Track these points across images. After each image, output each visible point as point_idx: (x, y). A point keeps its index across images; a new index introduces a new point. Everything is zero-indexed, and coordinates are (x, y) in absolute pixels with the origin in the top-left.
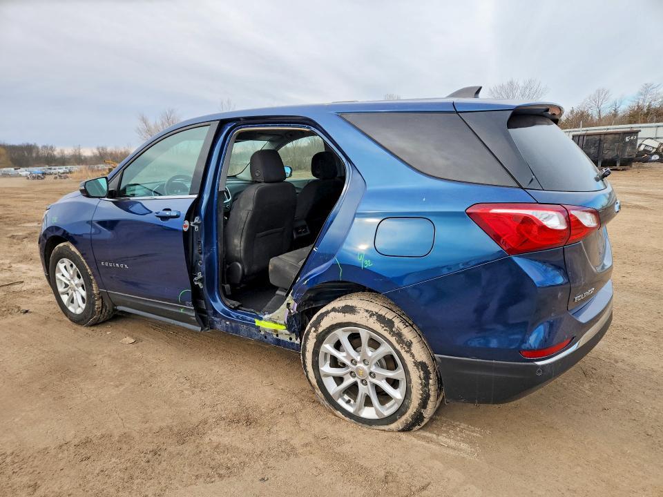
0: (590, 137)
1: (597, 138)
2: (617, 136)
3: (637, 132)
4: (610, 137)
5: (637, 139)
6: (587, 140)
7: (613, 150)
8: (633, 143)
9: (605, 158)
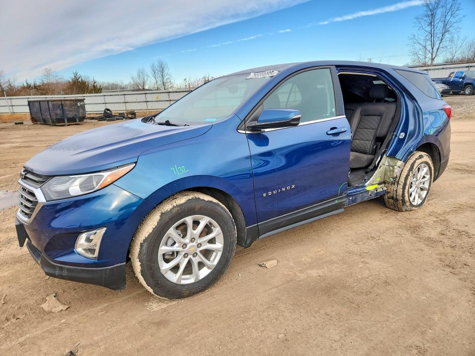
0: (55, 102)
1: (60, 103)
2: (72, 102)
3: (83, 100)
4: (68, 103)
5: (85, 104)
6: (53, 105)
7: (71, 111)
8: (83, 107)
9: (69, 116)
